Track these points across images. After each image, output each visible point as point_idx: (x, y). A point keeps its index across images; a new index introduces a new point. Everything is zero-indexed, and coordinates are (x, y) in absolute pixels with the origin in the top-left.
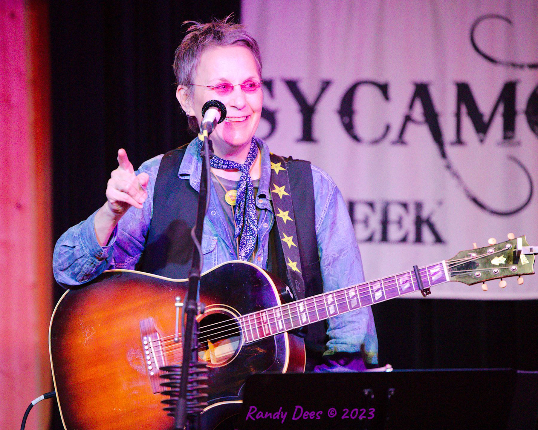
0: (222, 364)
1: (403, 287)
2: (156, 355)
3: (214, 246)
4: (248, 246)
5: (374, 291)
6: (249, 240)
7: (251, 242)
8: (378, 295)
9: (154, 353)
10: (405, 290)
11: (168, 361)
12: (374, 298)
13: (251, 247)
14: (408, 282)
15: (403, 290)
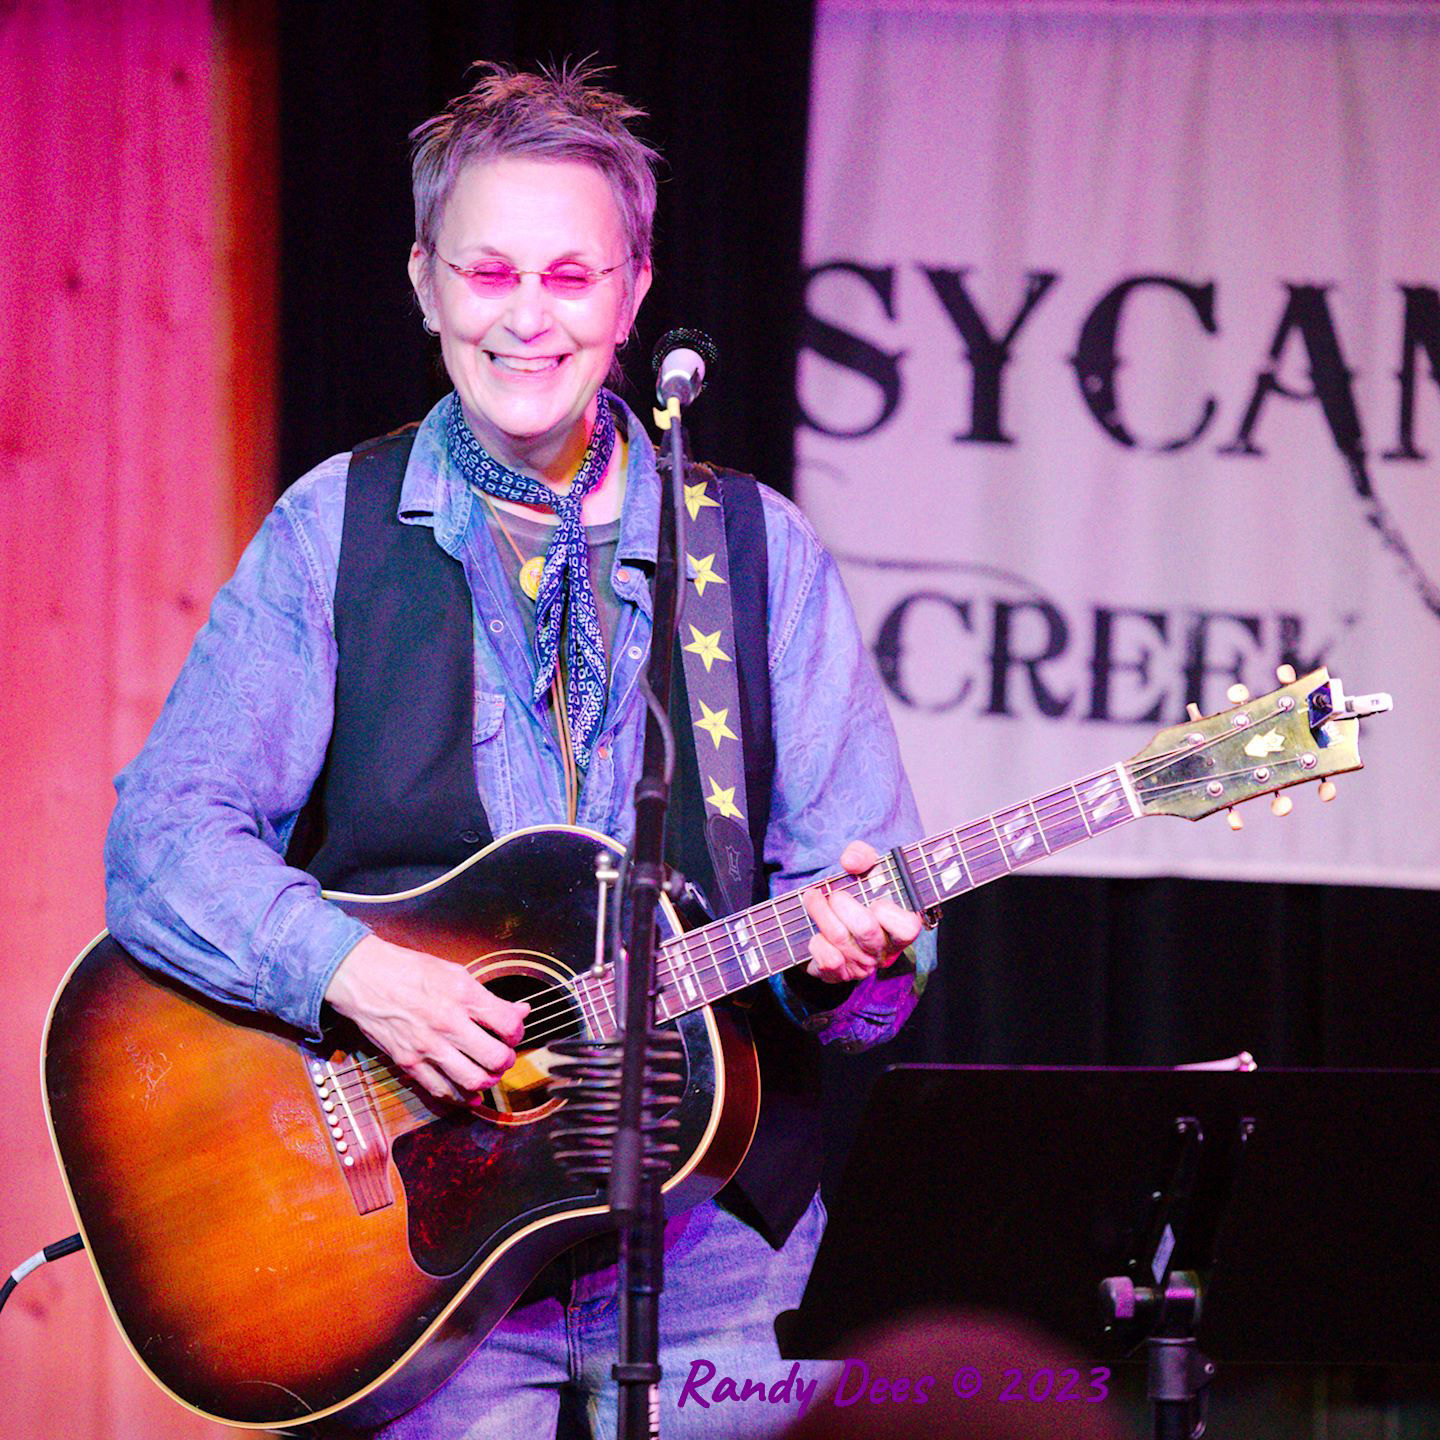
0: (540, 1114)
1: (1017, 847)
2: (352, 1109)
3: (498, 722)
4: (586, 712)
5: (939, 866)
6: (586, 692)
7: (593, 698)
8: (951, 877)
9: (346, 1106)
10: (1023, 855)
11: (387, 1122)
12: (940, 885)
13: (594, 713)
14: (1028, 830)
15: (1018, 855)
